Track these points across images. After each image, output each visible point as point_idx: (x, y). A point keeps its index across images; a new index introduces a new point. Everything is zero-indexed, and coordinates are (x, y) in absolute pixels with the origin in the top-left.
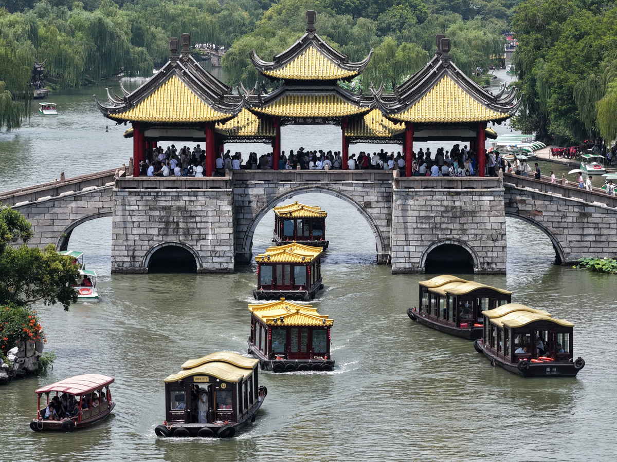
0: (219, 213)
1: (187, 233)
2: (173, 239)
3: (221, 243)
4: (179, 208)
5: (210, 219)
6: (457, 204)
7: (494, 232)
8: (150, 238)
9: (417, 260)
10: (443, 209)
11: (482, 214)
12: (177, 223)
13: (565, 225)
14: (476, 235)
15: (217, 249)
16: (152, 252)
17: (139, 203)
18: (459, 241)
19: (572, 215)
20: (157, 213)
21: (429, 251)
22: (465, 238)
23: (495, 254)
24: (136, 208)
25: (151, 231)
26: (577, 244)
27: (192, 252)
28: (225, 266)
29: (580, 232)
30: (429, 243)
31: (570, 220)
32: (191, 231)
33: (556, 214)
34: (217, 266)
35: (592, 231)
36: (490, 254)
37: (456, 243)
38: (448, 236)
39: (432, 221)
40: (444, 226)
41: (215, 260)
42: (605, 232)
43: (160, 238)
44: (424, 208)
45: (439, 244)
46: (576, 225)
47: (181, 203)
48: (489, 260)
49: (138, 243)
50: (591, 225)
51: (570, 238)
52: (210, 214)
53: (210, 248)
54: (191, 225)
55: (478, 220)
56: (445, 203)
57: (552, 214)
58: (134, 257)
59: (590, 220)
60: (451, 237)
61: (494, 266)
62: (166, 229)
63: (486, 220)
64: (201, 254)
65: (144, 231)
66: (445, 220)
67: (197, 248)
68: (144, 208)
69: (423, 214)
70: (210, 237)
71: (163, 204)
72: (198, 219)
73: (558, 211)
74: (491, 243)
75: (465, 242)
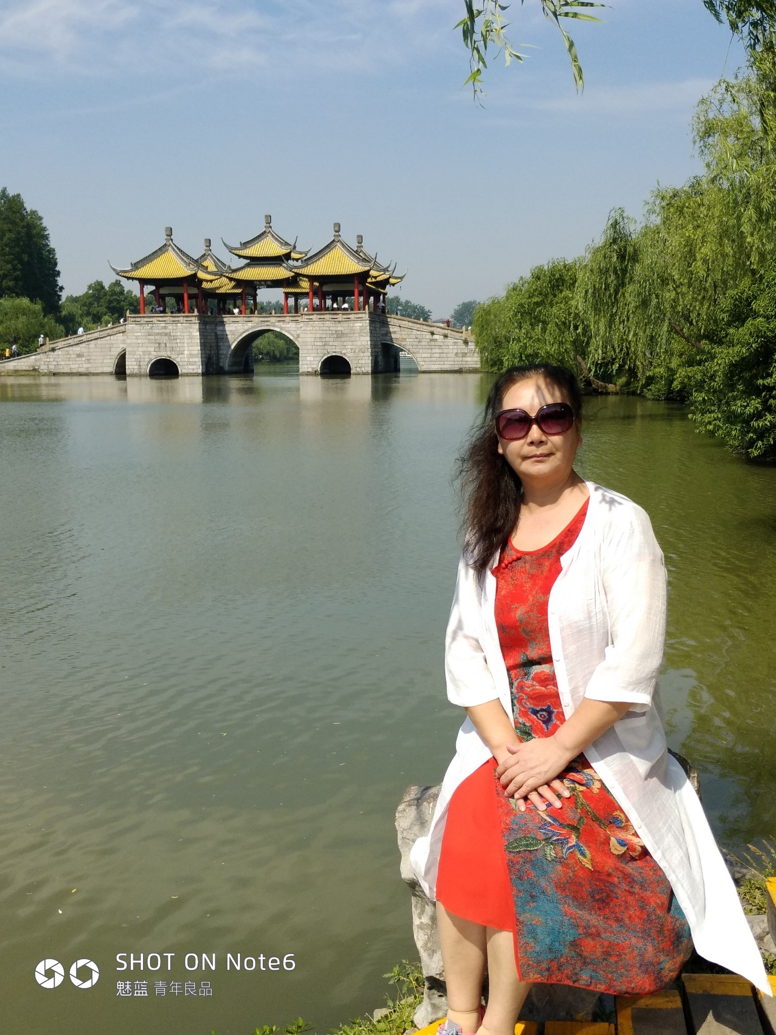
0: (191, 337)
1: (172, 349)
2: (164, 354)
3: (191, 355)
4: (166, 334)
5: (186, 341)
6: (339, 329)
7: (363, 347)
8: (149, 353)
9: (315, 366)
10: (330, 332)
11: (355, 335)
12: (166, 344)
13: (420, 347)
14: (351, 349)
15: (191, 360)
16: (151, 363)
17: (142, 331)
18: (341, 352)
19: (425, 340)
20: (153, 337)
21: (322, 360)
22: (344, 351)
23: (364, 362)
24: (140, 334)
25: (149, 349)
26: (428, 359)
27: (175, 362)
28: (195, 371)
29: (430, 351)
30: (322, 355)
31: (423, 343)
32: (174, 349)
33: (415, 340)
34: (191, 371)
35: (437, 351)
36: (360, 362)
37: (339, 355)
38: (334, 350)
39: (324, 340)
40: (331, 344)
41: (190, 367)
42: (445, 351)
43: (155, 353)
44: (319, 332)
45: (329, 355)
46: (427, 347)
47: (167, 331)
48: (360, 365)
49: (142, 357)
50: (437, 347)
51: (424, 355)
52: (185, 337)
53: (186, 360)
54: (174, 345)
55: (352, 339)
56: (332, 328)
57: (412, 340)
58: (140, 366)
59: (437, 343)
60: (336, 350)
61: (363, 369)
62: (159, 347)
63: (358, 339)
64: (181, 363)
65: (145, 349)
66: (332, 339)
67: (179, 360)
68: (145, 334)
69: (318, 336)
70: (186, 352)
71: (157, 331)
72: (178, 341)
73: (416, 338)
74: (362, 354)
75: (345, 354)
